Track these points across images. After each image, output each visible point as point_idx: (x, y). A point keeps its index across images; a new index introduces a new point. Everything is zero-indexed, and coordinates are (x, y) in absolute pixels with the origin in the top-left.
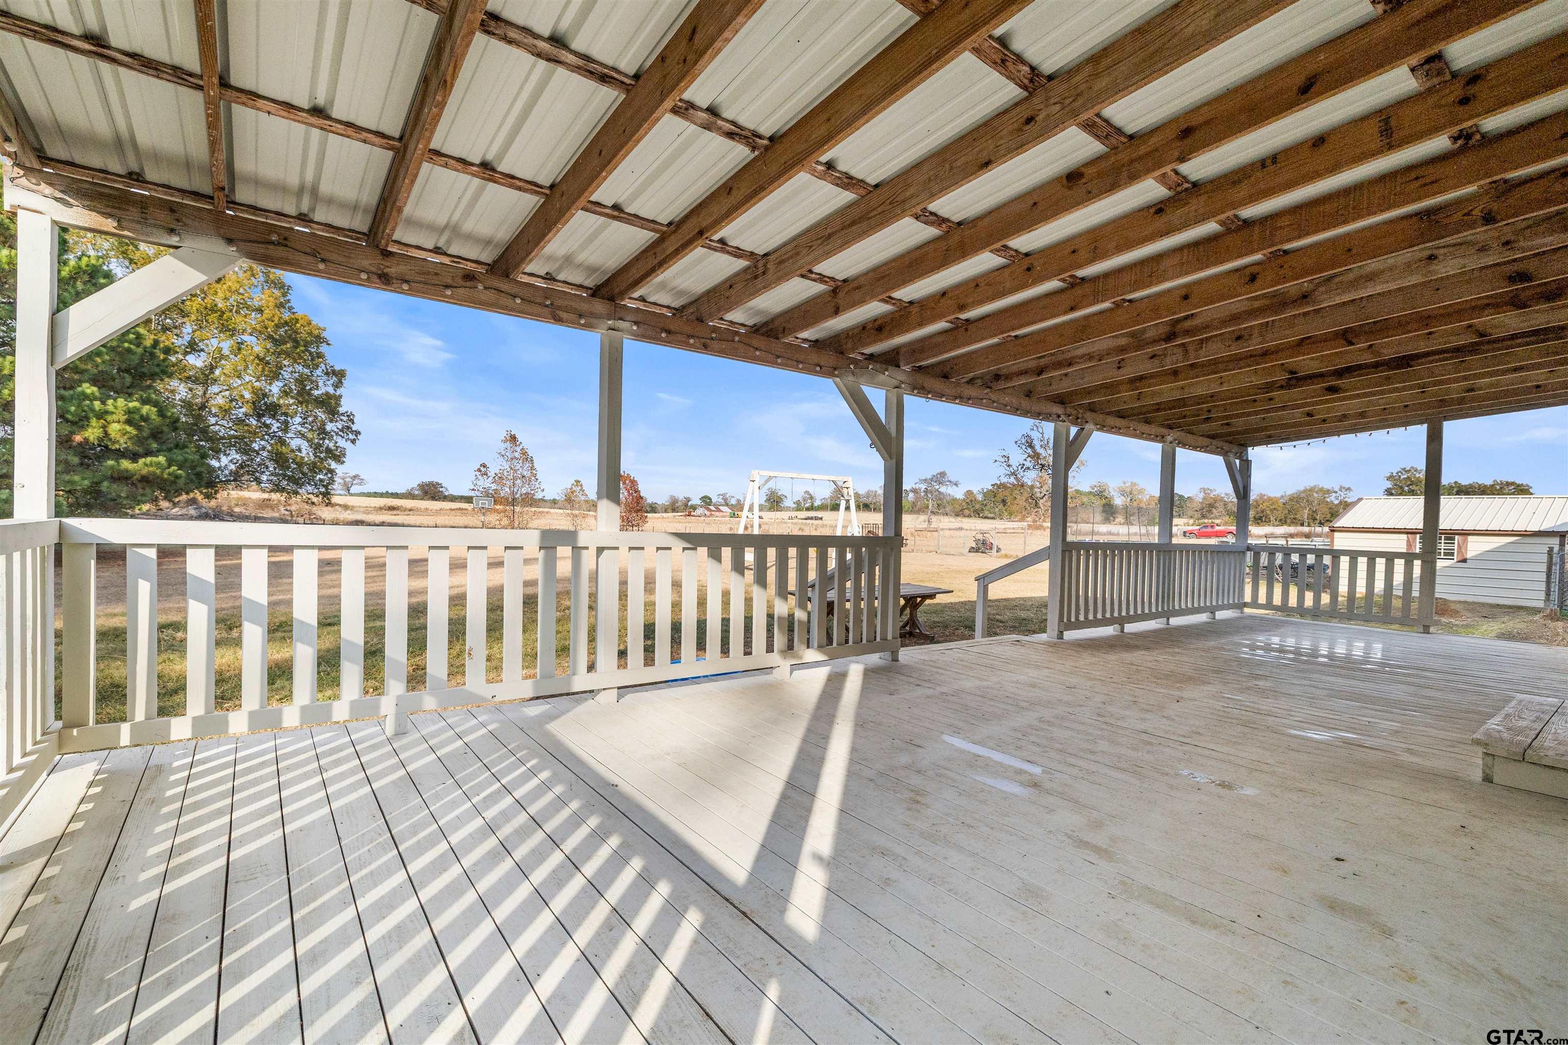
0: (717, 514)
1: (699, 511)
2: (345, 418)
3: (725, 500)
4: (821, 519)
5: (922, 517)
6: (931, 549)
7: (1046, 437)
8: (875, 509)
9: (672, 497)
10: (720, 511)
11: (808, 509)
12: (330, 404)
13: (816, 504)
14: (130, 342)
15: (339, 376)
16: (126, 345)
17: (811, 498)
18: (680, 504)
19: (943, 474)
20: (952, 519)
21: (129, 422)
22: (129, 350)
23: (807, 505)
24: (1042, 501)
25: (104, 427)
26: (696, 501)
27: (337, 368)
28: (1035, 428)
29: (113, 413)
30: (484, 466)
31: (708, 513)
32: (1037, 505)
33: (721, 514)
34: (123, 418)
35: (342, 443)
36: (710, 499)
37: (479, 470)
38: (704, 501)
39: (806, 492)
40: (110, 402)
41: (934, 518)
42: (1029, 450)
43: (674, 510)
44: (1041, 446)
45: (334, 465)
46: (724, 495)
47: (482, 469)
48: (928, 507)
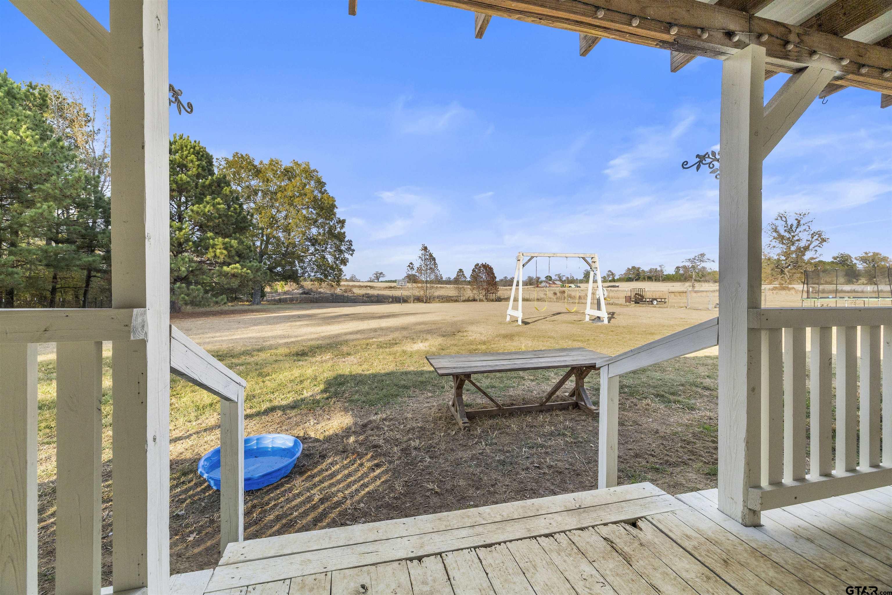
0: (553, 285)
1: (543, 284)
2: (348, 243)
3: (560, 277)
4: (618, 287)
5: (687, 284)
6: (682, 305)
7: (789, 223)
8: (655, 280)
9: (529, 277)
10: (555, 284)
11: (610, 281)
12: (341, 237)
13: (616, 278)
14: (232, 212)
15: (342, 222)
16: (230, 213)
17: (613, 274)
18: (534, 281)
19: (703, 255)
20: (712, 285)
21: (225, 249)
22: (231, 216)
23: (610, 279)
24: (787, 270)
25: (215, 252)
26: (543, 278)
27: (341, 219)
28: (779, 218)
29: (217, 245)
30: (411, 263)
31: (548, 285)
32: (782, 272)
33: (556, 285)
34: (222, 247)
35: (346, 255)
36: (551, 277)
37: (409, 266)
38: (547, 279)
39: (610, 271)
40: (216, 240)
41: (697, 284)
42: (775, 234)
43: (531, 284)
44: (785, 231)
45: (342, 267)
46: (559, 275)
47: (411, 266)
48: (692, 277)
